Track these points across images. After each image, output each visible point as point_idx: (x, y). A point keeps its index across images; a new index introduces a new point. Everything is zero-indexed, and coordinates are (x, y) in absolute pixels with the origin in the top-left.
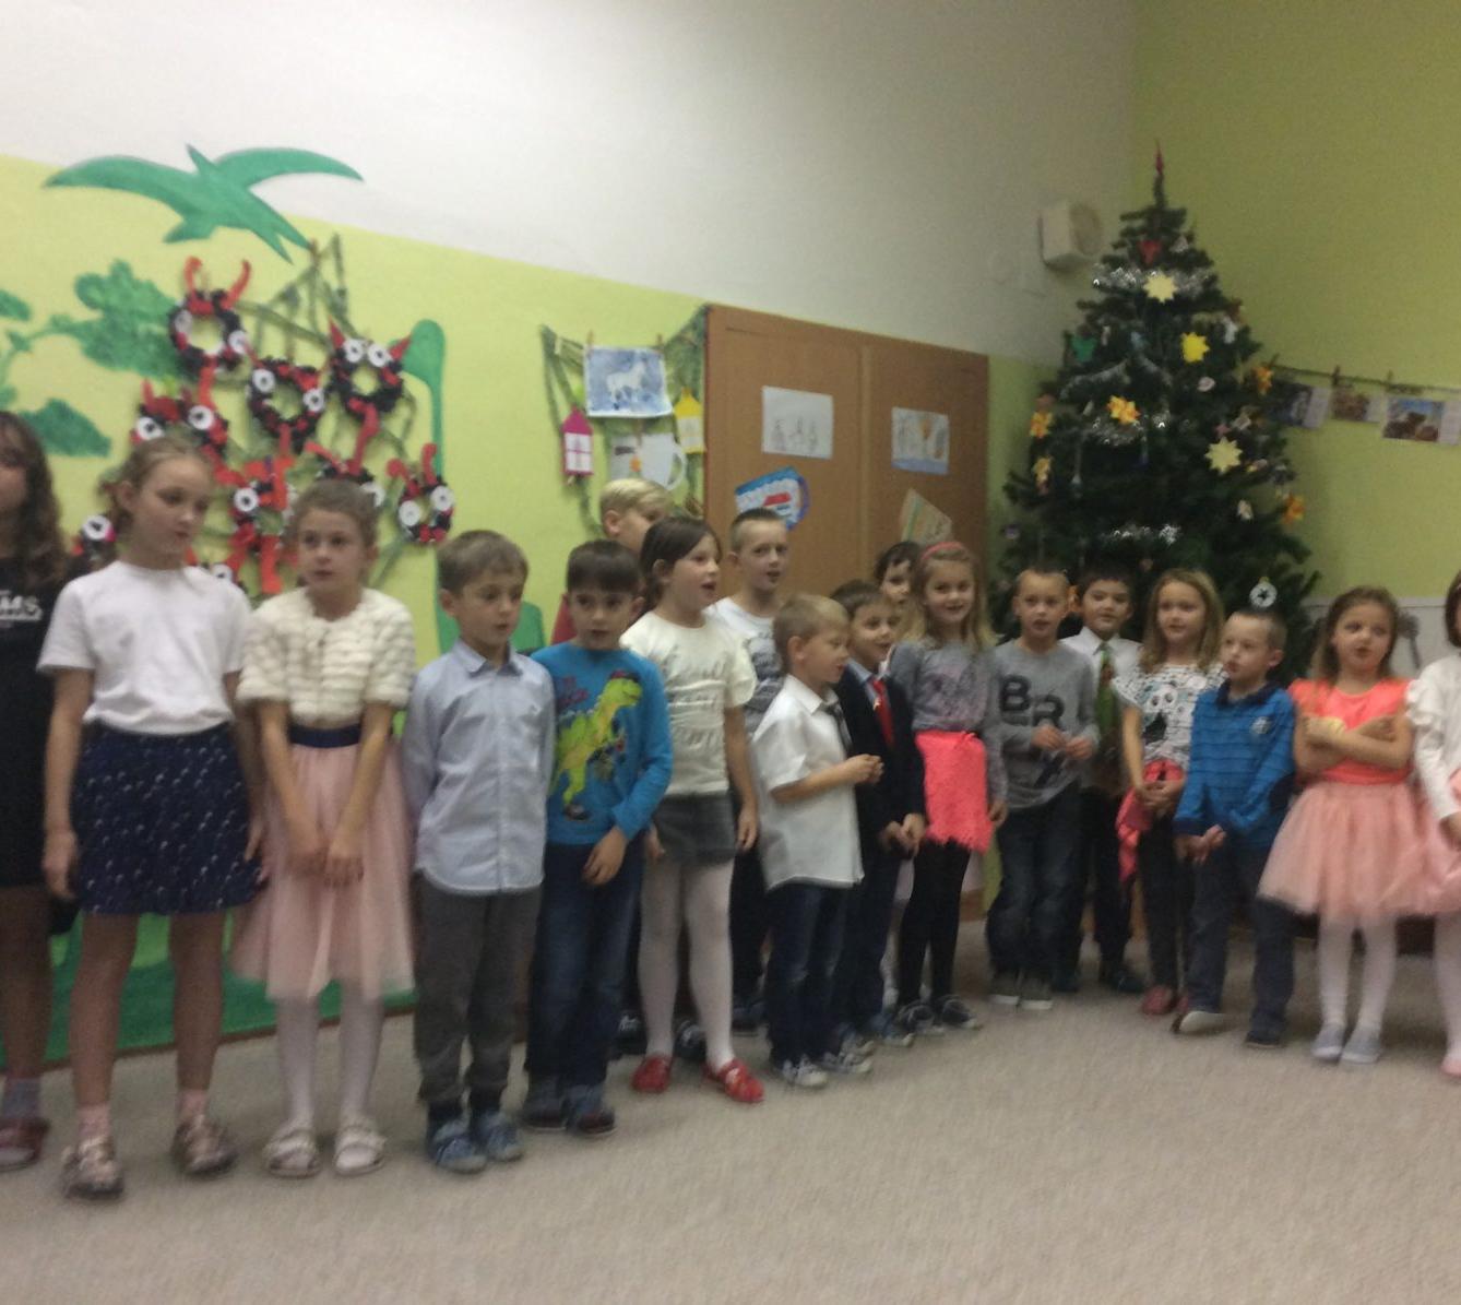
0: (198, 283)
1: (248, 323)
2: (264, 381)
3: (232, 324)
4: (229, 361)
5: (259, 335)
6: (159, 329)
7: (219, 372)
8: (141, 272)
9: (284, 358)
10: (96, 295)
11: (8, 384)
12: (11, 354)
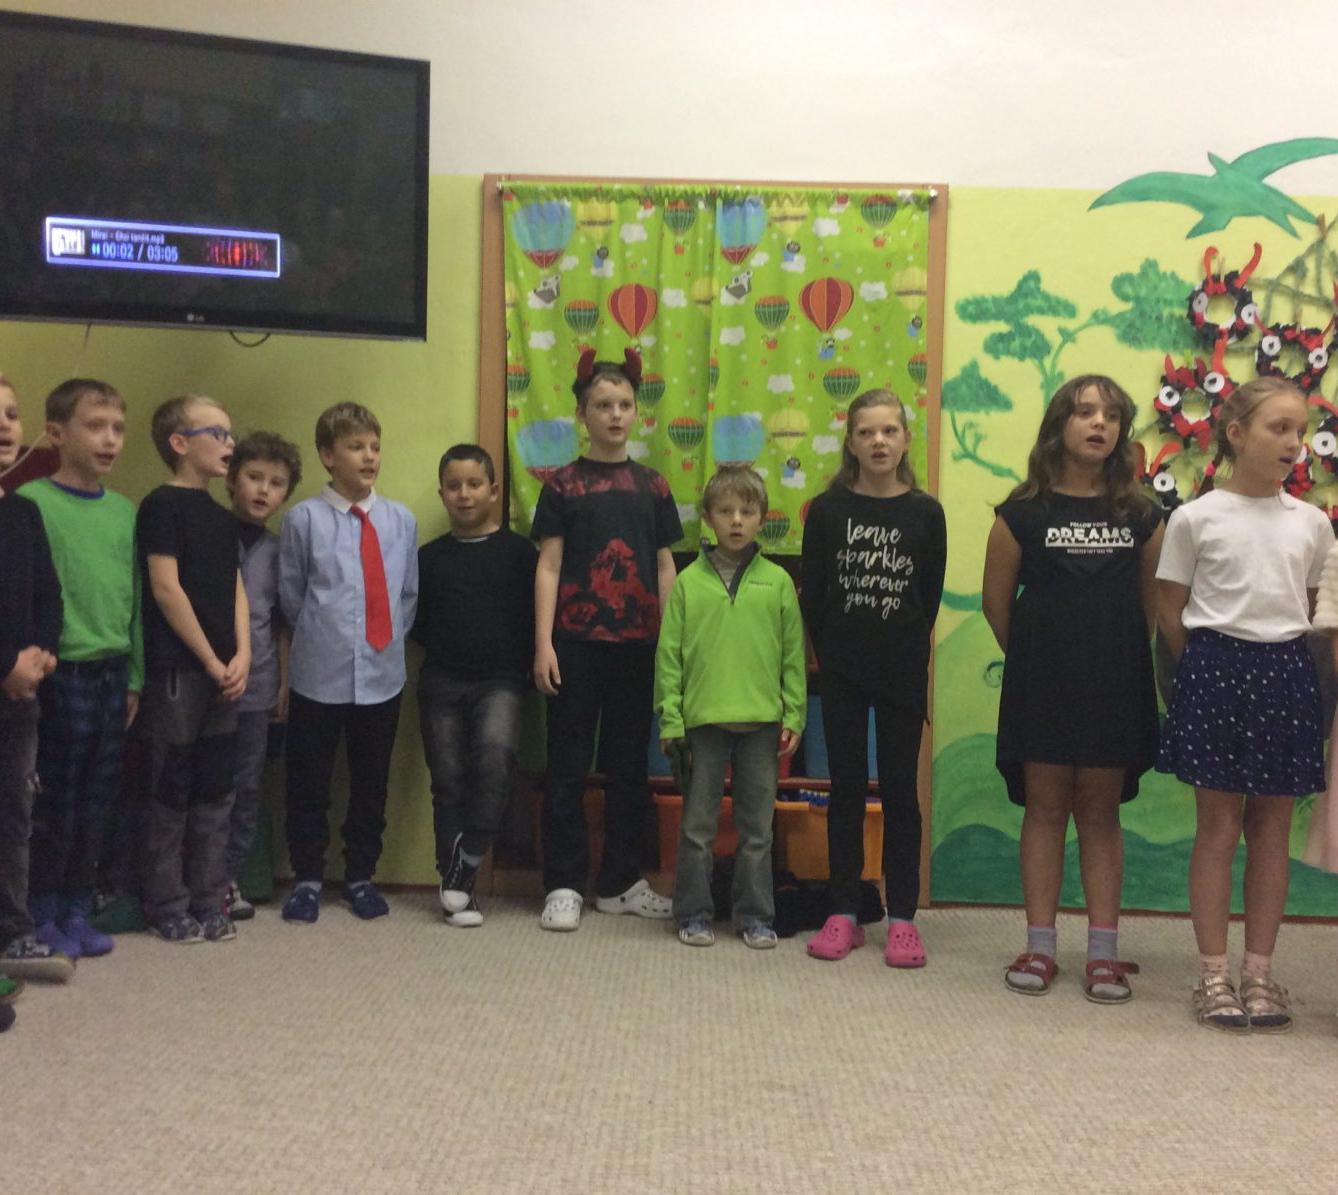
0: (1214, 268)
1: (1258, 297)
2: (1271, 346)
3: (1244, 299)
4: (1241, 331)
5: (1268, 306)
6: (1181, 312)
7: (1231, 341)
8: (1165, 266)
9: (1291, 325)
10: (1128, 290)
11: (1059, 369)
12: (1061, 346)
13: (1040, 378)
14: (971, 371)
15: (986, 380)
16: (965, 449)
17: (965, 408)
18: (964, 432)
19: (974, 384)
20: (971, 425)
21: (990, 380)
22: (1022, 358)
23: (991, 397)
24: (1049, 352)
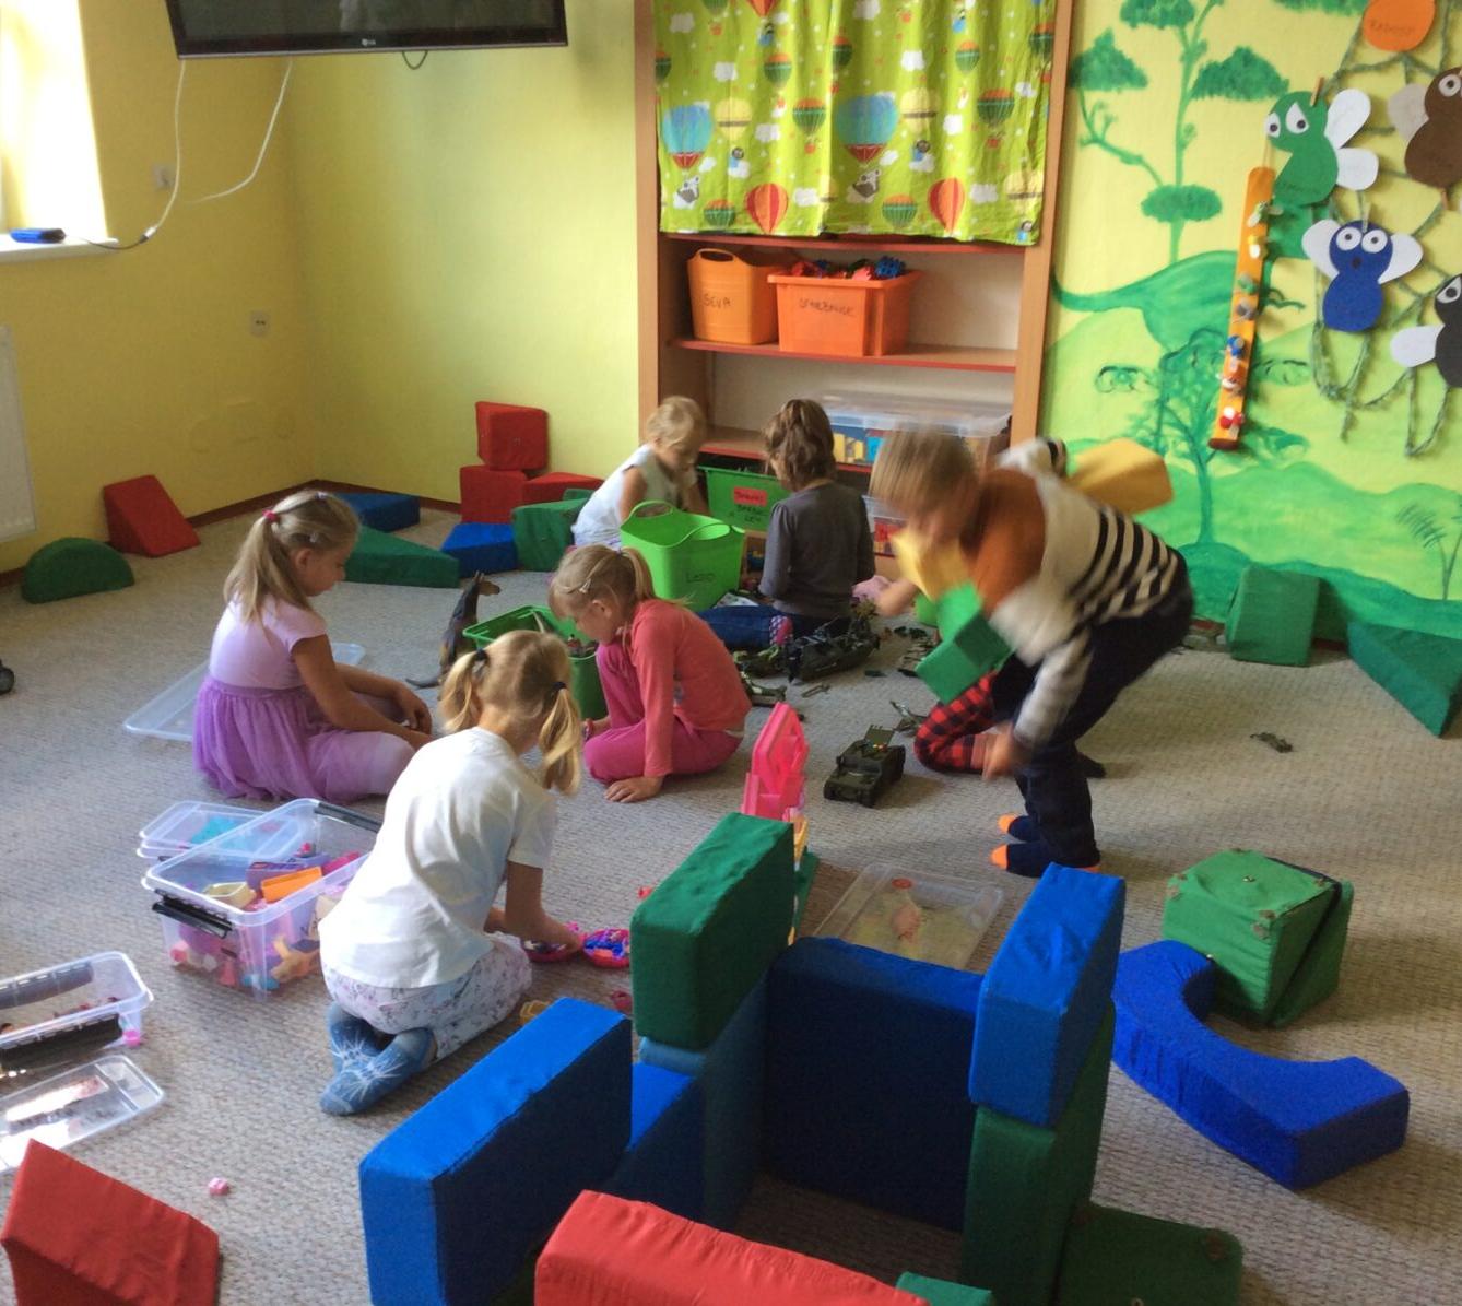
11: (1202, 37)
12: (1207, 10)
13: (1181, 49)
14: (1106, 41)
15: (1121, 52)
16: (1093, 132)
17: (1097, 86)
18: (1093, 114)
19: (1106, 55)
20: (1101, 106)
21: (1125, 53)
22: (1162, 27)
23: (1126, 74)
24: (1192, 18)
